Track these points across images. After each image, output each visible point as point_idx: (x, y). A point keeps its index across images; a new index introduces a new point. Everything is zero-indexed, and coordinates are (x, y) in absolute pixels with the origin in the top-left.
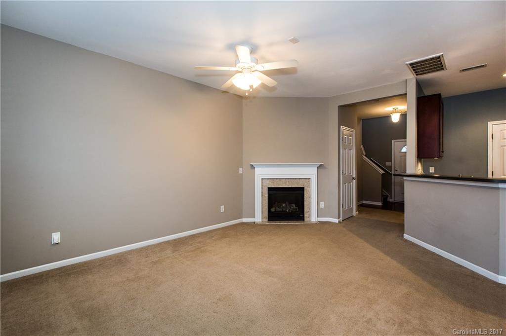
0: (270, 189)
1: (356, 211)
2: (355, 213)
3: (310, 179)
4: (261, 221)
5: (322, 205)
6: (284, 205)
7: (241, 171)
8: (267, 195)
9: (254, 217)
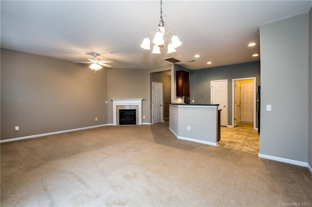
0: (120, 110)
1: (163, 120)
2: (162, 121)
3: (138, 105)
4: (116, 125)
5: (144, 117)
6: (128, 118)
7: (106, 102)
8: (119, 113)
9: (113, 123)
